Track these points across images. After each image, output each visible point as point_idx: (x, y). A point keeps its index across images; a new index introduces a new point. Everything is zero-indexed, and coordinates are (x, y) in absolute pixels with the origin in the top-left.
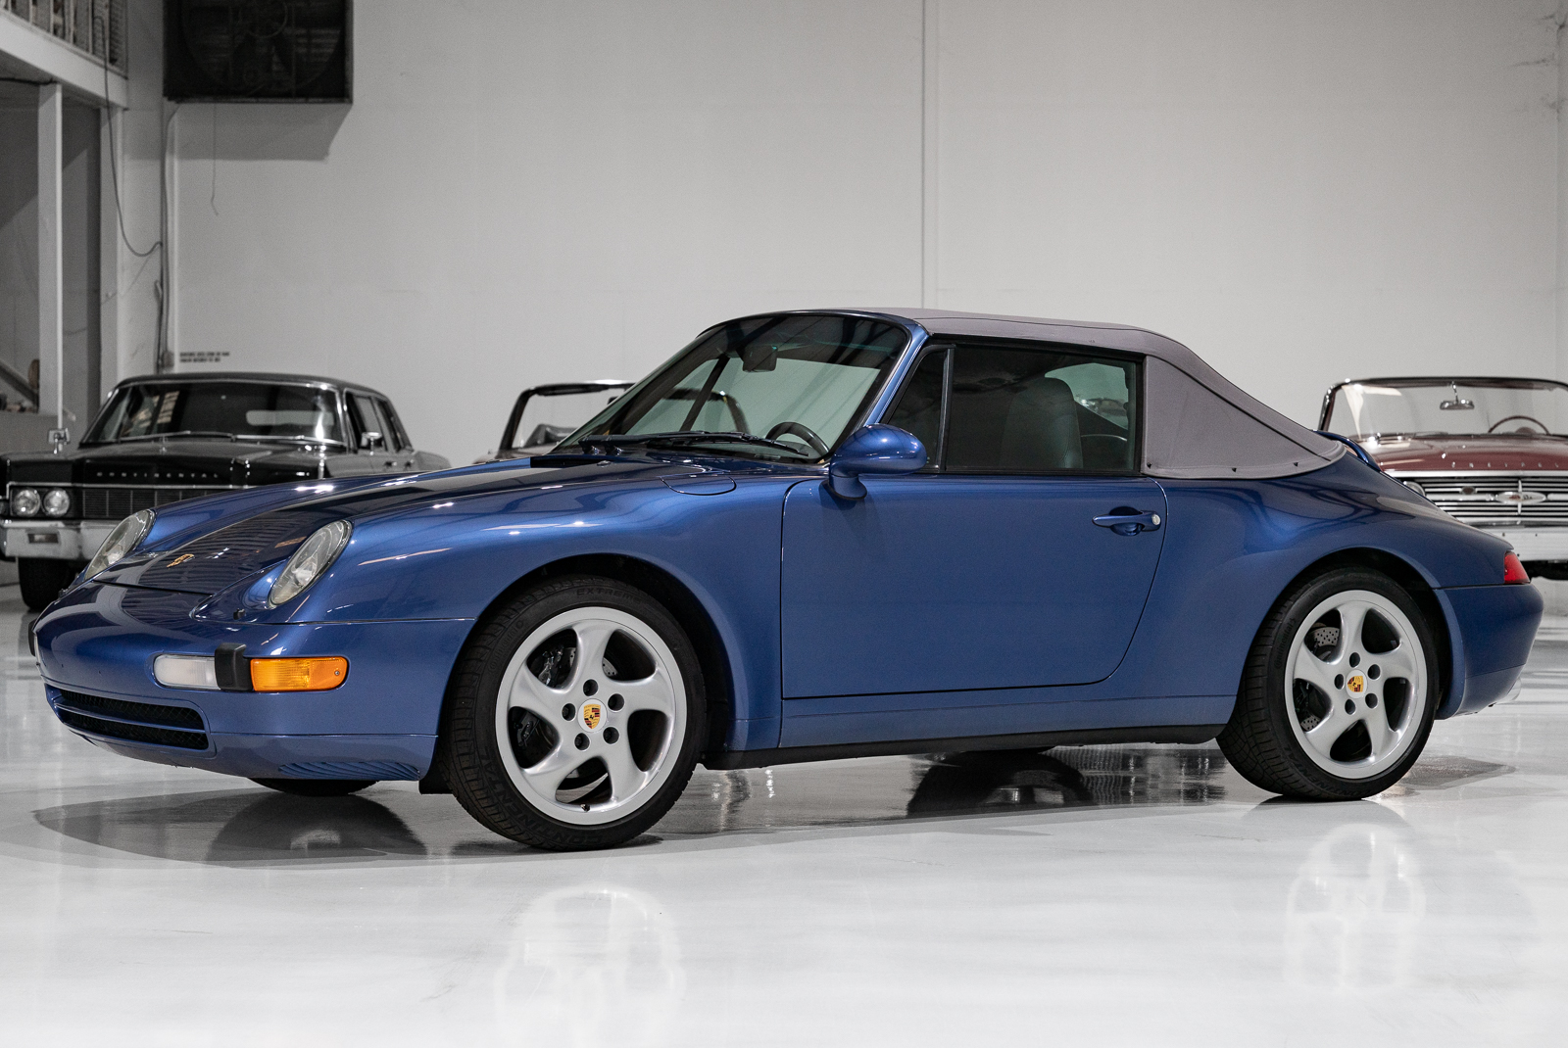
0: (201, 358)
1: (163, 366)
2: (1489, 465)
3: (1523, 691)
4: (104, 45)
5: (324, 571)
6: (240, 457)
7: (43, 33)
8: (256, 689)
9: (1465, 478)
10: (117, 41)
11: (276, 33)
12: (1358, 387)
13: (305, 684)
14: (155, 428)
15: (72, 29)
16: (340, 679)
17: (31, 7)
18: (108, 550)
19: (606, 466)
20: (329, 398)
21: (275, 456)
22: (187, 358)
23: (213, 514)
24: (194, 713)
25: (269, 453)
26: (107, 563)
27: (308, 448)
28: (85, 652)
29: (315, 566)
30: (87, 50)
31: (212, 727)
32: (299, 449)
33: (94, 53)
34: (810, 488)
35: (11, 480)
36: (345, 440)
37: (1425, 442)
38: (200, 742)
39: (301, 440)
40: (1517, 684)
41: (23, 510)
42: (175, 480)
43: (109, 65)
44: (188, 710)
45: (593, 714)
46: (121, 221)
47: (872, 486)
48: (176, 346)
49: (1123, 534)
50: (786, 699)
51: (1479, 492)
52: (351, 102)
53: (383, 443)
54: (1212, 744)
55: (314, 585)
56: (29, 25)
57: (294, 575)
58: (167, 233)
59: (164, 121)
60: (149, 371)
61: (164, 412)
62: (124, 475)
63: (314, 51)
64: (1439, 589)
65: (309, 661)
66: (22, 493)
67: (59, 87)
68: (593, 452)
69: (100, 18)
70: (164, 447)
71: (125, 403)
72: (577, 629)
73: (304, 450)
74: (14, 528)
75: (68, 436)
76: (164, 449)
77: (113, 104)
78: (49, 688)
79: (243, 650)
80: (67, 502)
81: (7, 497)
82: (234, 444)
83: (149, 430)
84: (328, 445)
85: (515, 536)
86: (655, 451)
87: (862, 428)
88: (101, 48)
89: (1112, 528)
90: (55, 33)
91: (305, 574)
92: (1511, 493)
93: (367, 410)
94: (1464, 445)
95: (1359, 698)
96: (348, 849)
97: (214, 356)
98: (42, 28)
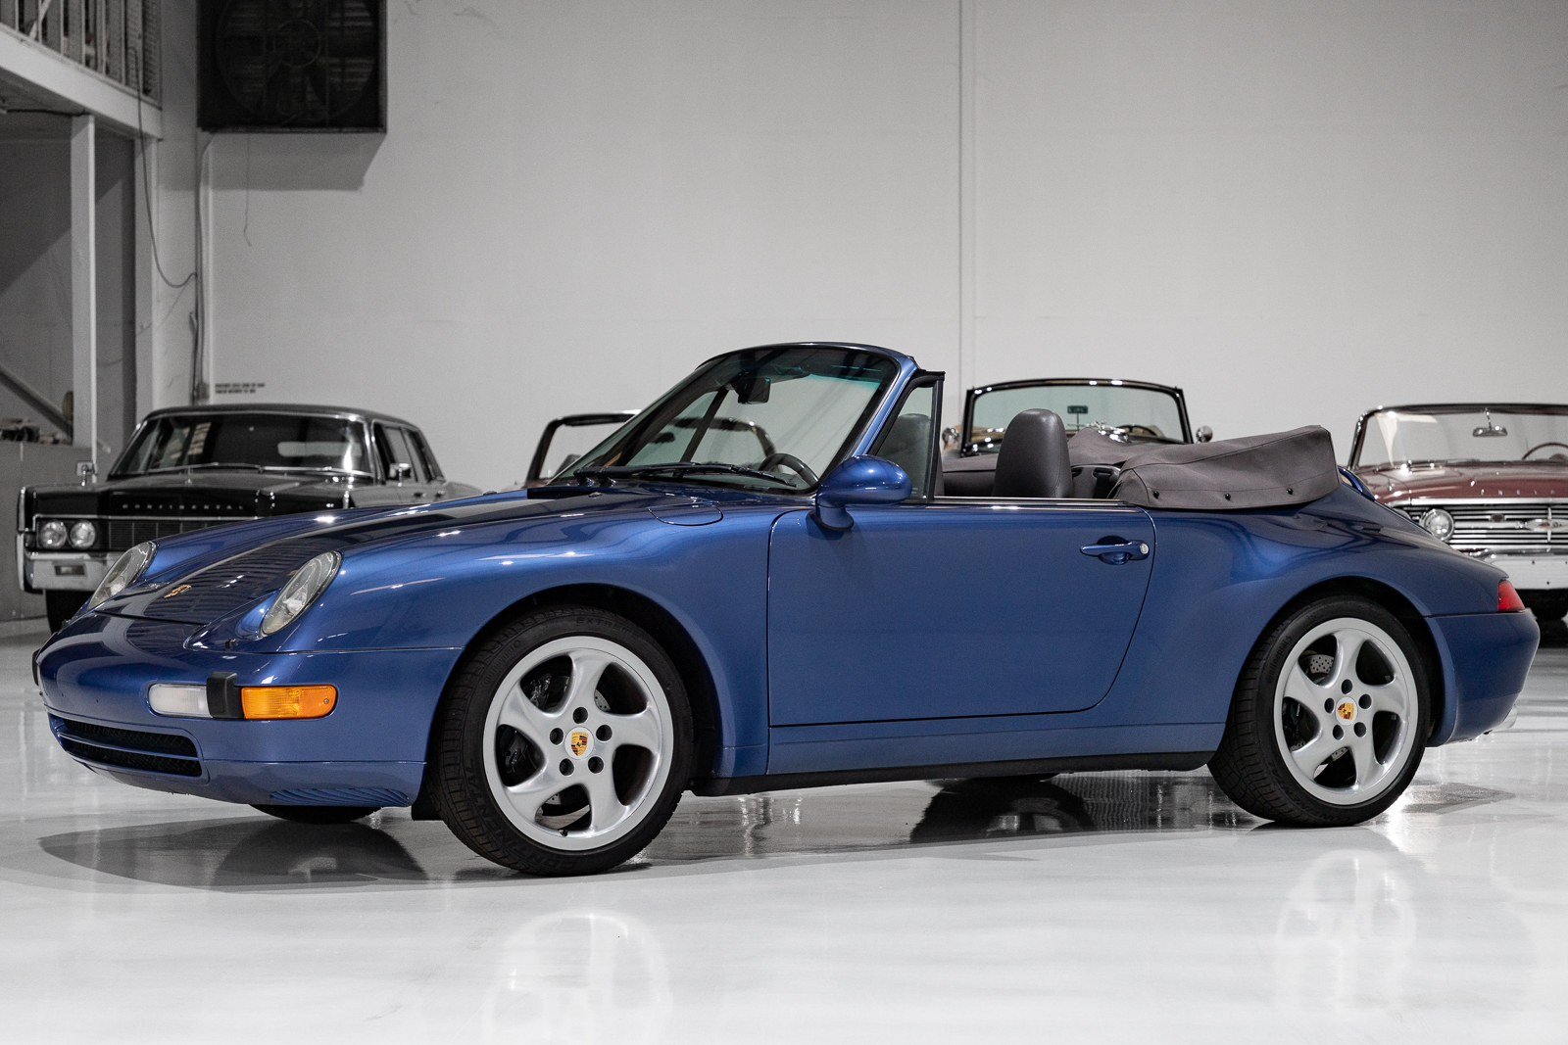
0: (236, 389)
1: (198, 397)
2: (1518, 492)
3: (1519, 719)
4: (137, 77)
5: (313, 602)
6: (265, 489)
7: (74, 64)
8: (247, 716)
9: (1495, 505)
10: (151, 72)
11: (310, 63)
12: (1392, 414)
13: (295, 712)
14: (186, 460)
15: (105, 59)
16: (329, 707)
17: (63, 38)
18: (110, 582)
19: (598, 497)
20: (357, 429)
21: (303, 487)
22: (222, 389)
23: (215, 546)
24: (188, 741)
25: (297, 484)
26: (110, 593)
27: (336, 479)
28: (87, 682)
29: (305, 596)
30: (120, 81)
31: (205, 754)
32: (327, 481)
33: (127, 84)
34: (797, 518)
35: (37, 512)
36: (373, 472)
37: (1456, 469)
38: (194, 769)
39: (329, 471)
40: (1513, 711)
41: (50, 542)
42: (200, 512)
43: (142, 96)
44: (181, 738)
45: (581, 742)
46: (155, 251)
47: (858, 516)
48: (211, 377)
49: (1112, 563)
50: (773, 727)
51: (1508, 520)
52: (385, 131)
53: (412, 474)
54: (1204, 771)
55: (303, 616)
56: (61, 56)
57: (286, 605)
58: (201, 264)
59: (198, 151)
60: (184, 402)
61: (196, 442)
62: (149, 507)
63: (348, 80)
64: (1430, 617)
65: (299, 689)
66: (48, 525)
67: (91, 118)
68: (588, 484)
69: (134, 49)
70: (190, 479)
71: (154, 435)
72: (573, 656)
73: (331, 481)
74: (41, 560)
75: (96, 468)
76: (189, 481)
77: (146, 134)
78: (52, 717)
79: (234, 679)
80: (93, 534)
81: (34, 529)
82: (260, 476)
83: (180, 462)
84: (356, 477)
85: (507, 566)
86: (647, 482)
87: (851, 458)
88: (134, 79)
89: (1100, 557)
90: (87, 64)
91: (296, 604)
92: (1540, 521)
93: (396, 440)
94: (1498, 472)
95: (1348, 725)
96: (345, 873)
97: (249, 388)
98: (74, 59)
